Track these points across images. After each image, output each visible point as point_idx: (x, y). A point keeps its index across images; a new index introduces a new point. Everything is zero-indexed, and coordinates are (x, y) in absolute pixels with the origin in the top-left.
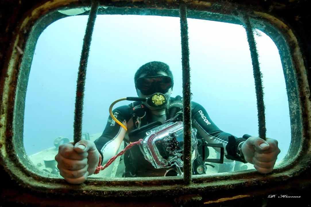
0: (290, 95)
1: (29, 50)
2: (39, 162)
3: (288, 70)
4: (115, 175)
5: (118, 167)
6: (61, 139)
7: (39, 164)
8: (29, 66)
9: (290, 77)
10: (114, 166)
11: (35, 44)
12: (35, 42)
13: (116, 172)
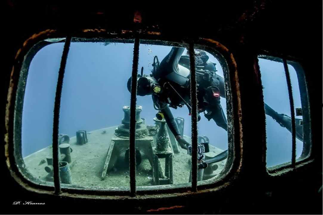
0: (229, 116)
1: (23, 76)
2: (43, 159)
3: (228, 92)
4: (106, 173)
5: (109, 165)
6: (62, 136)
7: (43, 161)
8: (24, 90)
9: (229, 99)
10: (106, 165)
11: (28, 70)
12: (27, 68)
13: (106, 170)
